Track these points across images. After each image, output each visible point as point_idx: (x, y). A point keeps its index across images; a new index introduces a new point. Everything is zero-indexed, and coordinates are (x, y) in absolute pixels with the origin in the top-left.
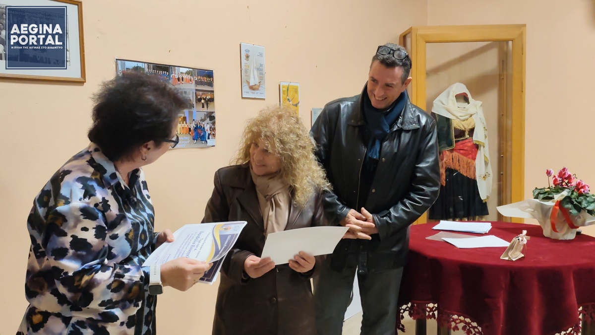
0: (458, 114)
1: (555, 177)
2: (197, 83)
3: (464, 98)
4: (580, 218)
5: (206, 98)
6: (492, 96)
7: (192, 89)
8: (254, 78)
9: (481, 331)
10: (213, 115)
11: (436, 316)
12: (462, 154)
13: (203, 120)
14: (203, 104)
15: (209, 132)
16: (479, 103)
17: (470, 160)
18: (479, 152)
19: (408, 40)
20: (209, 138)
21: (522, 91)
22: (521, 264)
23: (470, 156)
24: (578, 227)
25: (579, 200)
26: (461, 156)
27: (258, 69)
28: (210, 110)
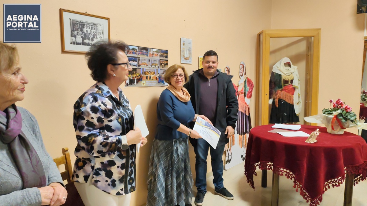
0: (285, 73)
1: (334, 103)
2: (161, 56)
3: (288, 65)
4: (346, 124)
5: (164, 63)
6: (303, 64)
7: (157, 59)
8: (187, 54)
9: (294, 176)
11: (272, 169)
12: (287, 92)
13: (163, 73)
14: (163, 66)
16: (296, 67)
17: (290, 95)
18: (295, 91)
19: (261, 36)
21: (318, 61)
22: (316, 145)
23: (291, 93)
24: (345, 128)
25: (346, 115)
26: (286, 93)
27: (188, 50)
28: (166, 69)
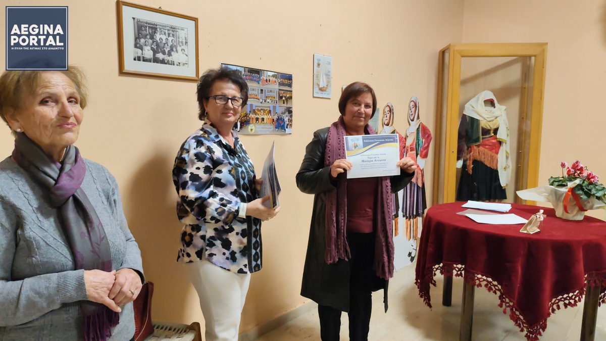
0: (485, 116)
1: (568, 168)
2: (280, 84)
3: (491, 103)
4: (589, 202)
5: (286, 96)
6: (515, 103)
7: (275, 89)
8: (323, 81)
9: (500, 288)
10: (291, 109)
11: (463, 275)
12: (487, 148)
13: (283, 113)
14: (284, 101)
15: (288, 123)
16: (504, 107)
17: (493, 154)
18: (501, 147)
19: (447, 55)
20: (287, 128)
22: (537, 237)
23: (494, 151)
24: (586, 210)
25: (589, 188)
26: (486, 150)
28: (288, 106)
